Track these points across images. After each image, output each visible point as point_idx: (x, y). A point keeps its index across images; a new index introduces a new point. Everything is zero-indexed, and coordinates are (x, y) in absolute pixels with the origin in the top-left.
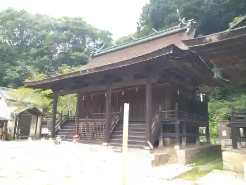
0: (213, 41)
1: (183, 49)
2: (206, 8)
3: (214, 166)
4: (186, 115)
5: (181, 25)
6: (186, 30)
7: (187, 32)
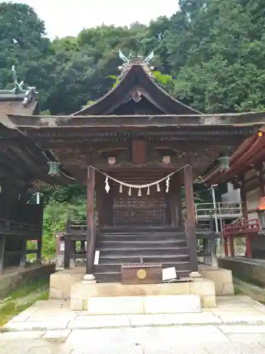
0: (50, 126)
1: (9, 127)
2: (58, 78)
3: (38, 295)
4: (8, 224)
5: (17, 90)
6: (22, 99)
7: (24, 102)
